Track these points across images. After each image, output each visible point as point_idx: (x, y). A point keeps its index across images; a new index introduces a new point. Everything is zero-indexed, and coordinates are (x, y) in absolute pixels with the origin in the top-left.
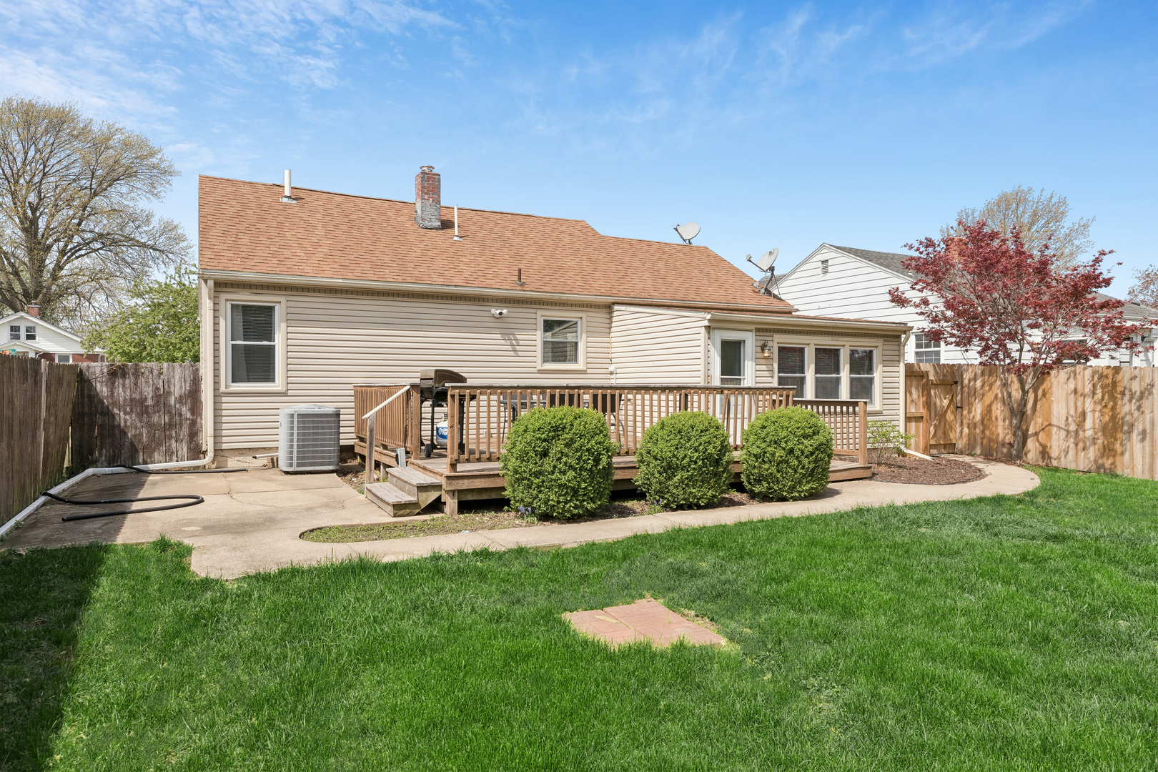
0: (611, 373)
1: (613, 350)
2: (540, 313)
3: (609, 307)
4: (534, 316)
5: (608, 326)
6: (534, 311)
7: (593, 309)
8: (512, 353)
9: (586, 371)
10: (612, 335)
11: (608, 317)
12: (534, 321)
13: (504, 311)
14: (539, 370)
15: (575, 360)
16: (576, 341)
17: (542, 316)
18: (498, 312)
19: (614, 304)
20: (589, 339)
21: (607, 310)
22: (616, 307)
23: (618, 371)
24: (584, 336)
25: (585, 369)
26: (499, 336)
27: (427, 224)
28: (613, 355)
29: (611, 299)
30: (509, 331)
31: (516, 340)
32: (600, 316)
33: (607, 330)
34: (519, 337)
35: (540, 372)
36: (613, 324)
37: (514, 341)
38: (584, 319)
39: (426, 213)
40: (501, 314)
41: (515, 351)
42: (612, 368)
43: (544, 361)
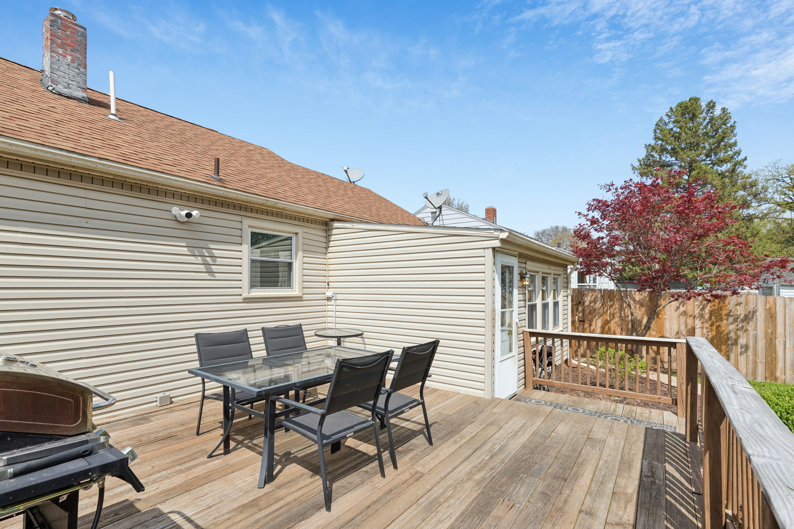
0: (329, 299)
1: (331, 273)
2: (247, 222)
3: (327, 225)
4: (238, 225)
5: (324, 245)
6: (239, 218)
7: (309, 225)
8: (206, 276)
9: (302, 297)
10: (329, 255)
11: (324, 235)
12: (238, 233)
13: (195, 213)
14: (245, 299)
15: (288, 283)
16: (289, 261)
17: (250, 227)
18: (184, 213)
19: (333, 220)
20: (306, 260)
21: (324, 227)
22: (336, 224)
23: (339, 296)
24: (300, 254)
25: (301, 294)
26: (185, 250)
27: (60, 88)
28: (331, 279)
29: (331, 215)
30: (202, 244)
31: (213, 257)
32: (317, 233)
33: (324, 250)
34: (216, 253)
35: (247, 300)
36: (331, 244)
37: (208, 259)
38: (300, 235)
39: (60, 73)
40: (189, 215)
41: (210, 272)
42: (329, 293)
43: (252, 286)
